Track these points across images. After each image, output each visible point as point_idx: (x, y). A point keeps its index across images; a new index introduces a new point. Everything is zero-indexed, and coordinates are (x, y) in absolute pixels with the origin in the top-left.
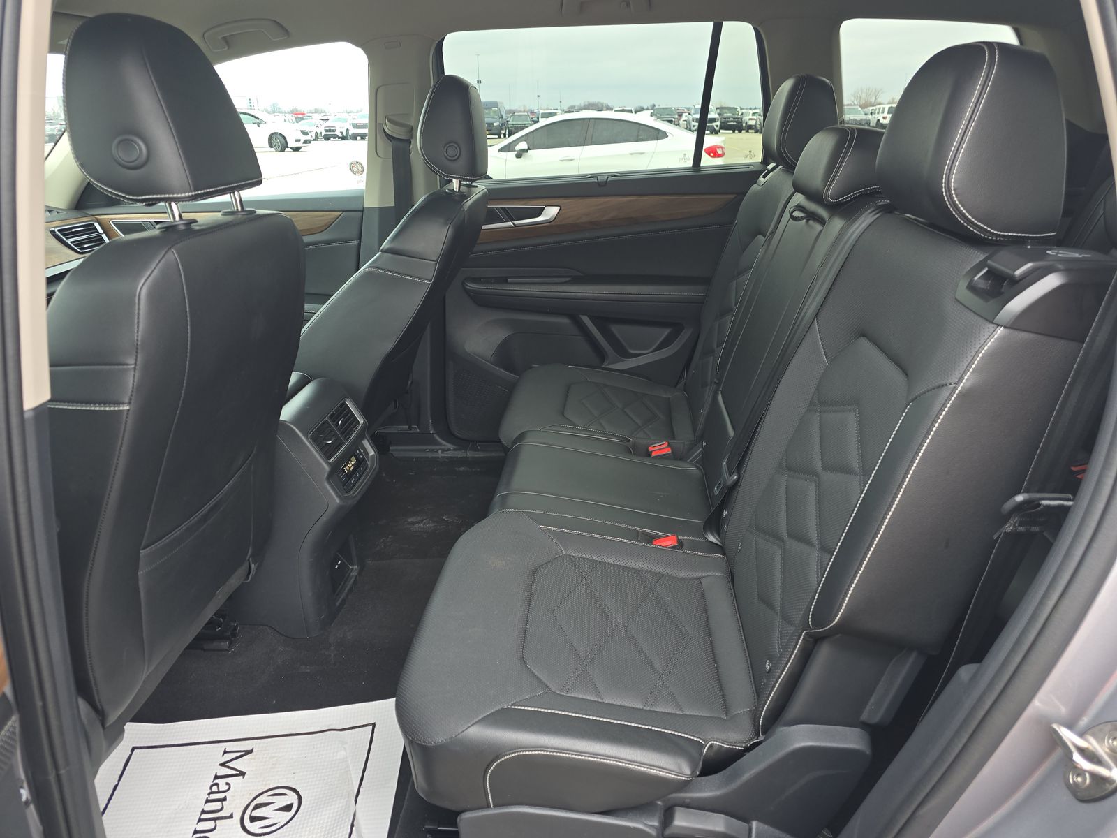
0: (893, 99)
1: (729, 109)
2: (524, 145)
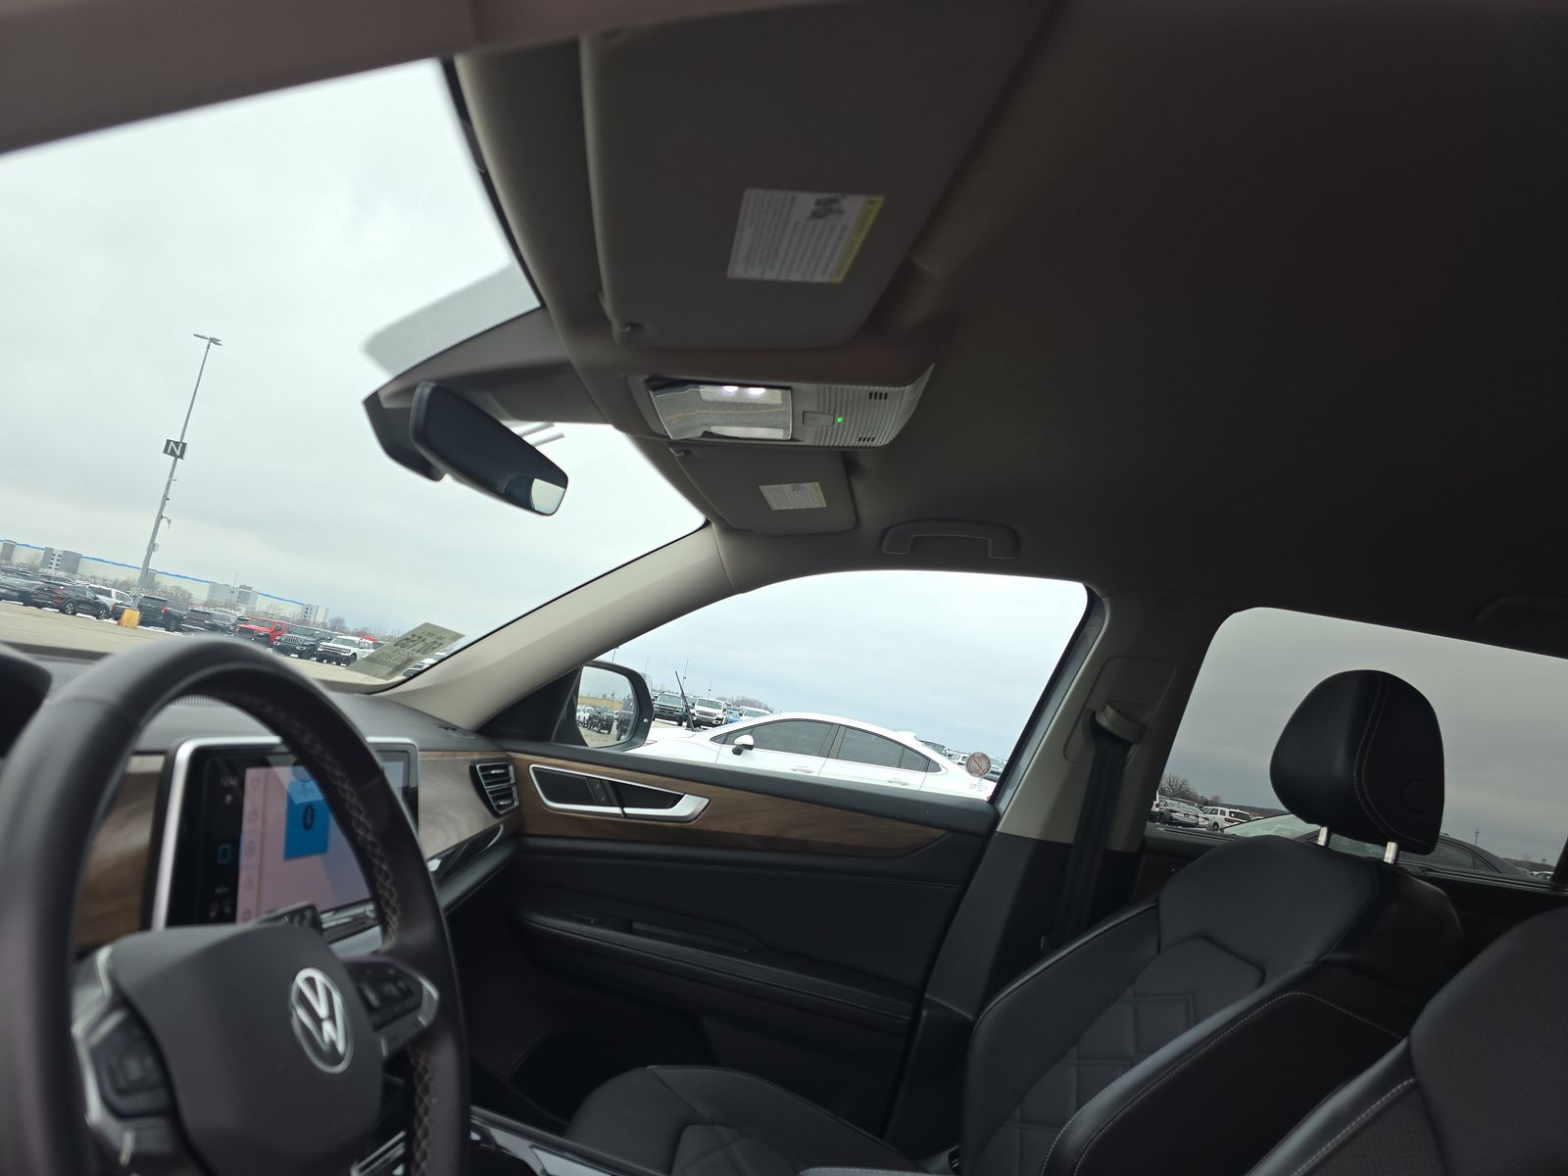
2: (748, 740)
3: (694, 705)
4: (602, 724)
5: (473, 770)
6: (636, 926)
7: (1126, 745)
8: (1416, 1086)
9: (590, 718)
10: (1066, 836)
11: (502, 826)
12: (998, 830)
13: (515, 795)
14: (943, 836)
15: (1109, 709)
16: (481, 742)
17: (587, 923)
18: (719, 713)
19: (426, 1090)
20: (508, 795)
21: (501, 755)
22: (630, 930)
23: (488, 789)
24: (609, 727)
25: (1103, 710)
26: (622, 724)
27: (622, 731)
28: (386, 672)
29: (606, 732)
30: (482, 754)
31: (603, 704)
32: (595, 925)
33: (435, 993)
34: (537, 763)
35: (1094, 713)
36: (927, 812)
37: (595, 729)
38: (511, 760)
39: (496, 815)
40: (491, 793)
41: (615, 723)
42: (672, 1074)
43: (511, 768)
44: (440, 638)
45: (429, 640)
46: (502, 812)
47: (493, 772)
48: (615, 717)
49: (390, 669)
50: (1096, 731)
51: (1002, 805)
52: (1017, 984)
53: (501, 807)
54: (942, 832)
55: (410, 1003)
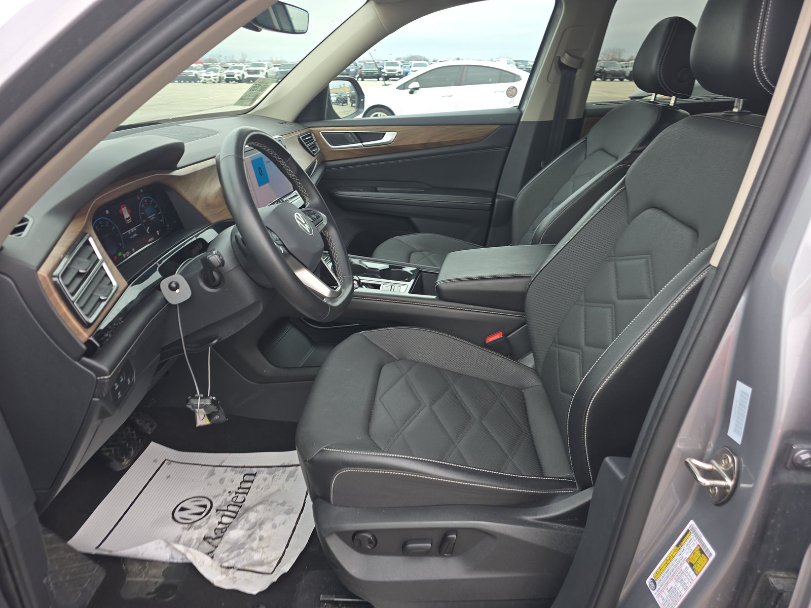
0: (632, 57)
1: (523, 62)
2: (416, 84)
3: (383, 66)
4: (342, 101)
5: (299, 139)
6: (379, 189)
7: (575, 70)
8: (625, 188)
9: (337, 99)
10: (550, 118)
11: (317, 160)
12: (521, 120)
13: (317, 146)
14: (498, 128)
15: (566, 55)
16: (297, 126)
17: (359, 191)
18: (399, 69)
19: (331, 241)
20: (315, 147)
21: (307, 130)
22: (377, 191)
23: (307, 146)
24: (346, 102)
25: (564, 55)
26: (352, 98)
27: (353, 102)
28: (249, 103)
29: (346, 104)
30: (300, 132)
31: (341, 91)
32: (363, 191)
33: (325, 216)
34: (321, 130)
35: (560, 58)
36: (491, 119)
37: (341, 104)
38: (311, 131)
39: (314, 156)
40: (309, 147)
41: (349, 99)
42: (404, 238)
43: (313, 135)
44: (266, 83)
45: (263, 85)
46: (315, 154)
47: (307, 138)
48: (348, 95)
49: (250, 101)
50: (561, 66)
51: (524, 108)
52: (530, 182)
53: (314, 152)
54: (497, 126)
55: (320, 219)
